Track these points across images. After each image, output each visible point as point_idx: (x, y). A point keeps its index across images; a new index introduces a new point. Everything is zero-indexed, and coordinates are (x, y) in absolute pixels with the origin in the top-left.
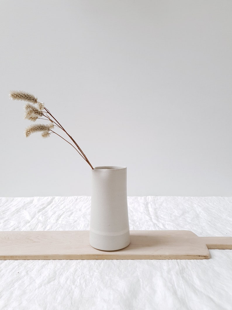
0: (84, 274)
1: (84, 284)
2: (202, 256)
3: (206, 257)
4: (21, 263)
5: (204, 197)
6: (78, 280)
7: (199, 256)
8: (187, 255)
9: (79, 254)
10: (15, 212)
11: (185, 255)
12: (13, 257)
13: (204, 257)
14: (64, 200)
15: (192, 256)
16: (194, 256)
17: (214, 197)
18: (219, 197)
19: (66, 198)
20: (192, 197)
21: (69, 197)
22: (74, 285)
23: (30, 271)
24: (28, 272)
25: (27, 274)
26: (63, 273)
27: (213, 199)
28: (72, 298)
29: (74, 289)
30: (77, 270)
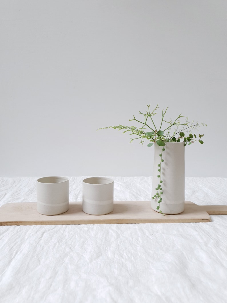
0: (127, 248)
1: (132, 257)
2: (205, 220)
3: (208, 220)
4: (59, 240)
5: (205, 178)
6: (125, 254)
7: (203, 219)
8: (193, 219)
9: (102, 219)
10: (29, 192)
11: (191, 219)
13: (207, 221)
14: (74, 180)
15: (197, 219)
16: (199, 219)
17: (214, 178)
18: (219, 178)
19: (76, 178)
20: (195, 178)
21: (78, 178)
22: (123, 258)
23: (73, 248)
24: (72, 248)
25: (71, 250)
26: (106, 248)
27: (214, 180)
28: (128, 271)
29: (125, 262)
30: (118, 245)
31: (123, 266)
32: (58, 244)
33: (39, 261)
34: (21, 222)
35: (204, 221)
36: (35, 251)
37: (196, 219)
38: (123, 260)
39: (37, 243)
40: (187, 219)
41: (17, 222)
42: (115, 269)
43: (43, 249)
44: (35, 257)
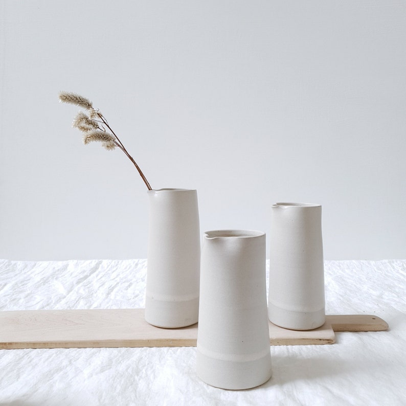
0: (151, 363)
1: (152, 375)
2: (324, 340)
3: (329, 341)
5: (338, 261)
6: (144, 371)
7: (320, 340)
8: (303, 339)
9: (144, 339)
10: (41, 282)
12: (48, 343)
13: (327, 341)
14: (116, 265)
15: (310, 339)
16: (312, 340)
17: (354, 261)
18: (362, 261)
19: (120, 261)
21: (124, 261)
22: (138, 375)
23: (75, 361)
24: (72, 362)
25: (70, 363)
26: (122, 362)
27: (352, 264)
28: (135, 391)
29: (137, 380)
30: (142, 358)
31: (131, 385)
32: (54, 355)
33: (18, 377)
34: (10, 344)
35: (322, 342)
36: (18, 363)
37: (308, 339)
38: (136, 377)
39: (26, 354)
40: (291, 339)
41: (5, 344)
42: (118, 385)
43: (30, 361)
44: (15, 371)
